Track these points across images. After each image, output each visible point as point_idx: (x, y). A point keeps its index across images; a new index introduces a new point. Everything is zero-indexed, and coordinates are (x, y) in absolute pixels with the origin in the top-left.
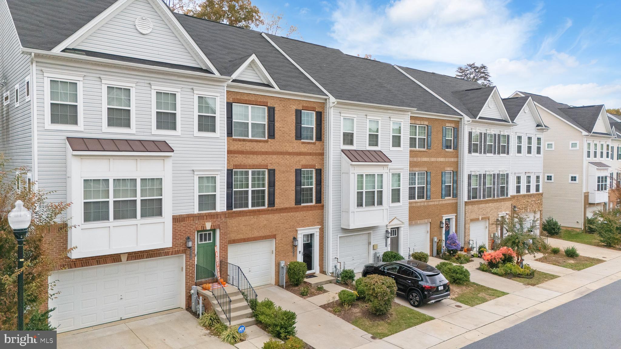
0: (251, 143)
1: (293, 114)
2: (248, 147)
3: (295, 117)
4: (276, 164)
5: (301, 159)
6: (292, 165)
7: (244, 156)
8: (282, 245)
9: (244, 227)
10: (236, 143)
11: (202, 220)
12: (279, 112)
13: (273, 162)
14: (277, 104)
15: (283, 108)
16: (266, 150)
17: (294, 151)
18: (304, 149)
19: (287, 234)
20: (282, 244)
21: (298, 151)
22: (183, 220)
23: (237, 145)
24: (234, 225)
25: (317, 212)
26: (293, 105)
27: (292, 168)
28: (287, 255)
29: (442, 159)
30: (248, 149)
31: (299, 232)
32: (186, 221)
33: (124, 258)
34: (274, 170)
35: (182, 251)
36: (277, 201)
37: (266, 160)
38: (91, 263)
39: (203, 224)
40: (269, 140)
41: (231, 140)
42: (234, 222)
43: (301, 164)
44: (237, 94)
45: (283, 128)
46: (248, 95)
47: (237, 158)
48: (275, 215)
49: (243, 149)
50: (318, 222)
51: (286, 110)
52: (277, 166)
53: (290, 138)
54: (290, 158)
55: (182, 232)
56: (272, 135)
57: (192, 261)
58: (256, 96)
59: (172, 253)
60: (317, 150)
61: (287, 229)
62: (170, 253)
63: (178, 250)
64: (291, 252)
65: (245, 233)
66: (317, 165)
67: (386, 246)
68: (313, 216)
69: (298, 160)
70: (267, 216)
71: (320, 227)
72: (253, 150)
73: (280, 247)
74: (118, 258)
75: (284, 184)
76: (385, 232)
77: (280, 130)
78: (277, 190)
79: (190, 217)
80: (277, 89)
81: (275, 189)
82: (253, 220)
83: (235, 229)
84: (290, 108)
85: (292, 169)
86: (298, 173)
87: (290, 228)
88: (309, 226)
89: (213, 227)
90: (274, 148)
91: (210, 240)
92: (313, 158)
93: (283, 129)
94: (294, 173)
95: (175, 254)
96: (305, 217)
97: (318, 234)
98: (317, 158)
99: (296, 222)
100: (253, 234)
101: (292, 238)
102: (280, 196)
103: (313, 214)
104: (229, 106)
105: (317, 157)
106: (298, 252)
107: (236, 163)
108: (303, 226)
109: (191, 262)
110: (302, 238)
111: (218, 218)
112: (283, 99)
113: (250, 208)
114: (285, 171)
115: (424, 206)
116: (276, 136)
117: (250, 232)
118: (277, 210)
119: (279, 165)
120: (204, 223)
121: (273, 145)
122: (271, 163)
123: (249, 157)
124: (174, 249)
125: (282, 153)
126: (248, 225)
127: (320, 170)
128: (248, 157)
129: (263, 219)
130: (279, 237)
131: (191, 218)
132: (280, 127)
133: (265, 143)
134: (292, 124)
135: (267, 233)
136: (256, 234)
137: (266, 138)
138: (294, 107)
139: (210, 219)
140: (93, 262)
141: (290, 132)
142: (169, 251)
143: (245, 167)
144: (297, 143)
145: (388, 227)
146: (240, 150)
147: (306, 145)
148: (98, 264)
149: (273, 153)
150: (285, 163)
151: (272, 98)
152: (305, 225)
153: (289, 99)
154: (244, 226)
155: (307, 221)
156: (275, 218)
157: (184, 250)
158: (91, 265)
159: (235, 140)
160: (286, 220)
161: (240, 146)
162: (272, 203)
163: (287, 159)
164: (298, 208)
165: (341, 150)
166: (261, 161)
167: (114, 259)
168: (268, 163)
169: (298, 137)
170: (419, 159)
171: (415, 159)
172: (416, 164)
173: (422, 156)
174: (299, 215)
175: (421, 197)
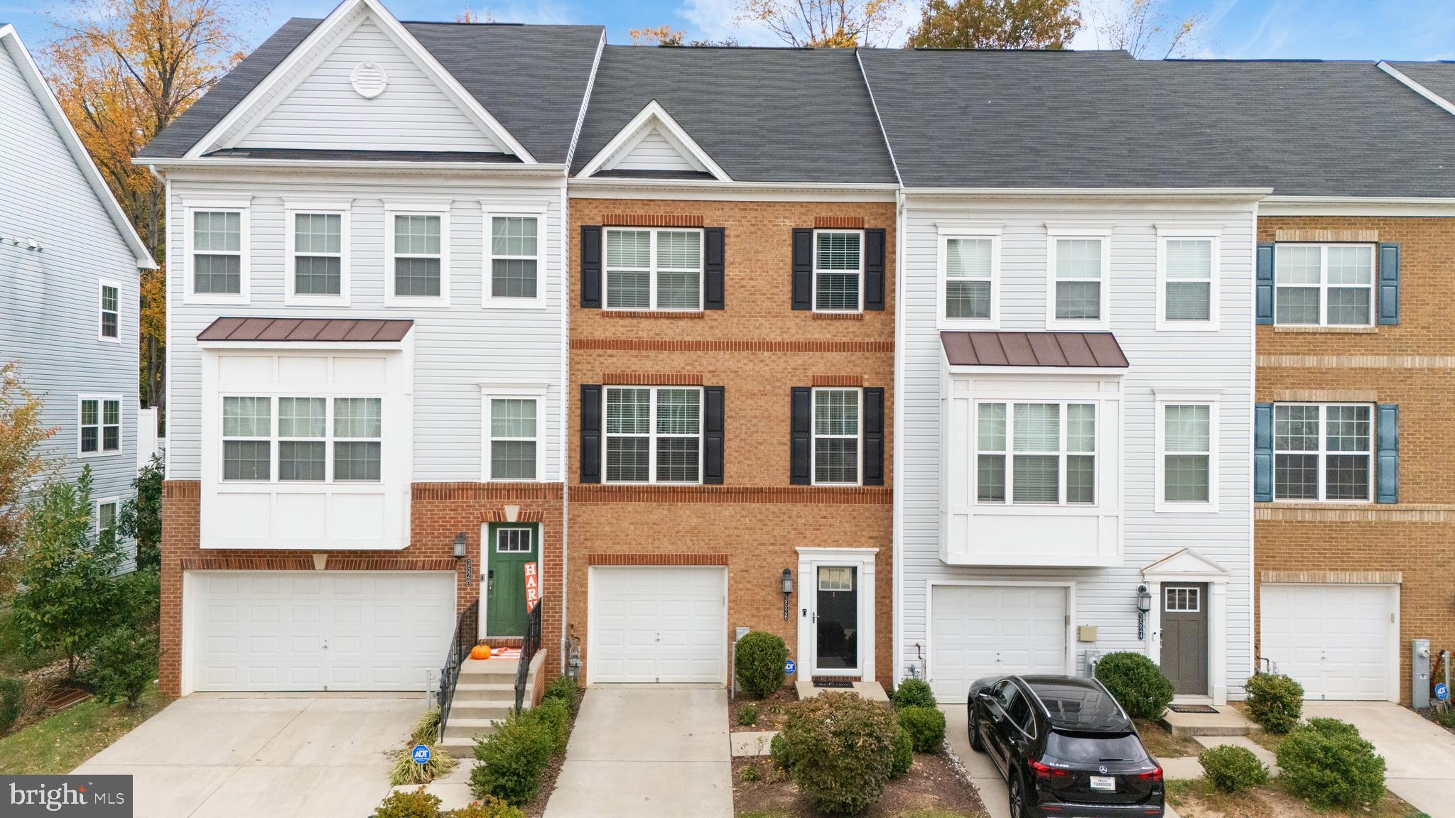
0: (652, 320)
1: (784, 241)
2: (645, 330)
3: (790, 248)
4: (729, 373)
5: (810, 361)
6: (779, 376)
7: (634, 352)
8: (749, 586)
9: (632, 527)
10: (612, 321)
11: (496, 498)
12: (738, 239)
13: (719, 367)
14: (731, 219)
15: (753, 229)
16: (699, 338)
17: (788, 338)
18: (817, 333)
19: (765, 560)
20: (749, 582)
21: (801, 340)
22: (450, 496)
23: (613, 326)
24: (603, 520)
25: (865, 509)
26: (785, 218)
27: (778, 384)
28: (763, 613)
30: (645, 336)
31: (801, 558)
32: (458, 498)
33: (320, 562)
34: (722, 390)
35: (447, 565)
36: (730, 469)
37: (697, 364)
38: (256, 564)
39: (500, 509)
40: (708, 312)
41: (596, 315)
42: (604, 512)
43: (810, 373)
44: (615, 204)
45: (752, 279)
46: (645, 205)
47: (614, 360)
48: (725, 504)
49: (631, 336)
50: (871, 538)
51: (759, 233)
52: (732, 380)
53: (775, 305)
54: (773, 358)
55: (447, 522)
56: (715, 300)
57: (472, 589)
58: (669, 205)
59: (424, 565)
60: (869, 336)
61: (763, 544)
62: (420, 564)
63: (436, 561)
64: (779, 609)
65: (634, 543)
66: (866, 376)
67: (1140, 638)
68: (855, 518)
69: (800, 362)
70: (699, 505)
71: (877, 550)
72: (657, 338)
73: (741, 589)
74: (308, 561)
75: (755, 425)
76: (1135, 593)
77: (742, 287)
78: (730, 440)
79: (467, 489)
80: (723, 178)
81: (726, 439)
82: (659, 512)
83: (607, 529)
84: (777, 225)
85: (779, 387)
86: (799, 398)
87: (773, 544)
88: (840, 546)
89: (524, 518)
90: (721, 332)
91: (527, 549)
92: (854, 358)
93: (752, 283)
94: (788, 399)
95: (431, 569)
96: (825, 517)
97: (871, 569)
98: (867, 358)
99: (795, 529)
100: (657, 548)
101: (781, 571)
102: (742, 459)
103: (855, 514)
104: (593, 234)
105: (867, 354)
106: (800, 613)
107: (612, 371)
108: (817, 542)
109: (469, 591)
110: (810, 573)
111: (537, 498)
112: (750, 205)
113: (653, 480)
114: (755, 391)
115: (1365, 527)
116: (727, 301)
117: (650, 540)
118: (729, 491)
119: (738, 376)
120: (502, 506)
121: (719, 325)
122: (713, 372)
123: (648, 356)
124: (429, 557)
125: (746, 346)
126: (642, 524)
127: (881, 391)
128: (645, 357)
129: (688, 514)
130: (738, 563)
131: (470, 492)
132: (742, 279)
133: (696, 320)
134: (782, 268)
135: (701, 549)
136: (666, 548)
137: (701, 308)
138: (790, 224)
139: (517, 498)
140: (260, 561)
141: (775, 290)
142: (417, 561)
143: (635, 380)
144: (796, 317)
145: (1147, 578)
146: (623, 338)
147: (829, 321)
148: (269, 569)
149: (718, 346)
150: (759, 372)
151: (715, 205)
152: (825, 541)
153: (770, 204)
154: (632, 524)
155: (831, 529)
156: (728, 511)
157: (452, 563)
158: (257, 568)
159: (607, 316)
160: (761, 521)
161: (622, 330)
162: (715, 473)
163: (762, 361)
164: (801, 492)
165: (939, 333)
166: (682, 365)
167: (300, 561)
168: (702, 372)
169: (800, 301)
170: (1331, 361)
171: (1311, 361)
172: (1317, 379)
173: (1347, 351)
174: (804, 512)
175: (1345, 494)
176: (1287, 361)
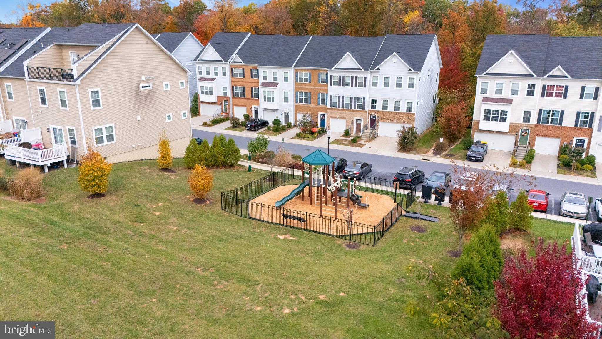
1: (250, 70)
2: (238, 80)
6: (250, 86)
8: (248, 109)
10: (234, 79)
12: (245, 70)
13: (244, 84)
14: (245, 68)
15: (247, 69)
16: (242, 81)
17: (251, 81)
18: (253, 81)
25: (258, 101)
26: (249, 68)
29: (318, 88)
31: (253, 106)
34: (245, 87)
36: (246, 96)
46: (236, 66)
47: (234, 83)
48: (246, 100)
50: (258, 104)
54: (249, 83)
56: (244, 77)
58: (239, 66)
60: (257, 81)
64: (251, 111)
65: (238, 104)
69: (252, 84)
75: (248, 91)
77: (246, 75)
78: (246, 93)
80: (243, 63)
82: (240, 100)
86: (252, 88)
87: (250, 105)
99: (252, 103)
101: (251, 107)
104: (232, 69)
105: (257, 83)
106: (253, 112)
110: (254, 108)
112: (246, 66)
113: (239, 97)
114: (248, 87)
115: (307, 107)
118: (246, 98)
119: (246, 85)
121: (244, 80)
123: (238, 83)
125: (247, 82)
129: (242, 100)
130: (247, 106)
133: (242, 79)
134: (250, 73)
135: (243, 105)
136: (241, 104)
137: (242, 77)
141: (249, 76)
144: (251, 79)
145: (282, 111)
146: (236, 81)
147: (254, 79)
149: (244, 82)
150: (248, 85)
151: (243, 66)
153: (248, 66)
155: (255, 103)
158: (485, 132)
160: (249, 102)
164: (253, 99)
166: (241, 84)
169: (252, 77)
170: (304, 87)
171: (302, 87)
172: (302, 89)
173: (305, 86)
174: (253, 101)
175: (306, 103)
176: (299, 87)
